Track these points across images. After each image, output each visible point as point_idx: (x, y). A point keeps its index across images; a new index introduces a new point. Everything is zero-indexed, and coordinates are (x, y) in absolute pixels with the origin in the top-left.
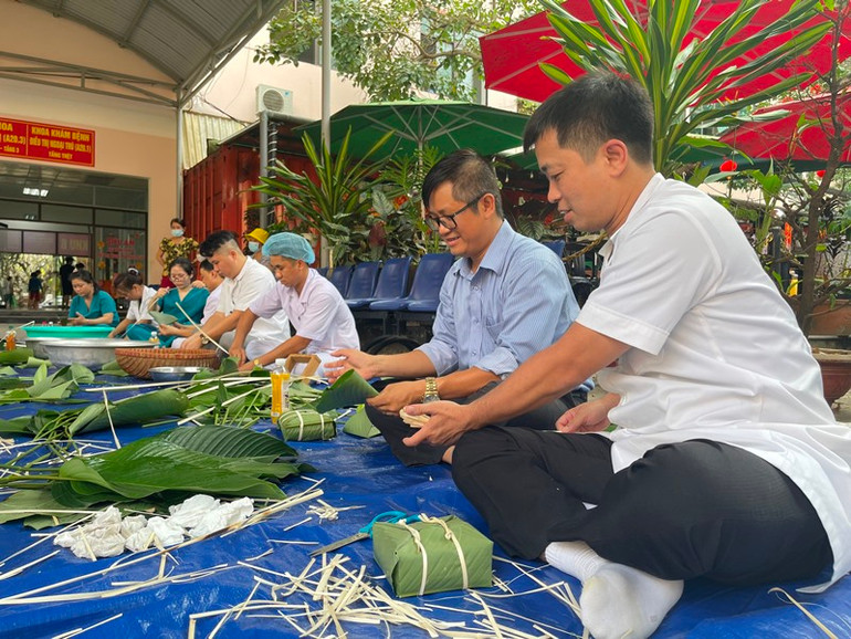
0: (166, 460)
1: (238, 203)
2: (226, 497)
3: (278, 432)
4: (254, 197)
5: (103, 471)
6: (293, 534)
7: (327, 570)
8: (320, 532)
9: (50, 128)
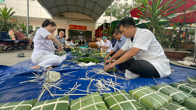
0: (89, 59)
1: (101, 33)
2: (93, 62)
3: (101, 57)
4: (103, 32)
5: (83, 59)
6: (99, 66)
7: (101, 69)
8: (102, 66)
9: (83, 26)
